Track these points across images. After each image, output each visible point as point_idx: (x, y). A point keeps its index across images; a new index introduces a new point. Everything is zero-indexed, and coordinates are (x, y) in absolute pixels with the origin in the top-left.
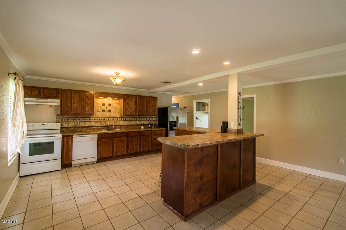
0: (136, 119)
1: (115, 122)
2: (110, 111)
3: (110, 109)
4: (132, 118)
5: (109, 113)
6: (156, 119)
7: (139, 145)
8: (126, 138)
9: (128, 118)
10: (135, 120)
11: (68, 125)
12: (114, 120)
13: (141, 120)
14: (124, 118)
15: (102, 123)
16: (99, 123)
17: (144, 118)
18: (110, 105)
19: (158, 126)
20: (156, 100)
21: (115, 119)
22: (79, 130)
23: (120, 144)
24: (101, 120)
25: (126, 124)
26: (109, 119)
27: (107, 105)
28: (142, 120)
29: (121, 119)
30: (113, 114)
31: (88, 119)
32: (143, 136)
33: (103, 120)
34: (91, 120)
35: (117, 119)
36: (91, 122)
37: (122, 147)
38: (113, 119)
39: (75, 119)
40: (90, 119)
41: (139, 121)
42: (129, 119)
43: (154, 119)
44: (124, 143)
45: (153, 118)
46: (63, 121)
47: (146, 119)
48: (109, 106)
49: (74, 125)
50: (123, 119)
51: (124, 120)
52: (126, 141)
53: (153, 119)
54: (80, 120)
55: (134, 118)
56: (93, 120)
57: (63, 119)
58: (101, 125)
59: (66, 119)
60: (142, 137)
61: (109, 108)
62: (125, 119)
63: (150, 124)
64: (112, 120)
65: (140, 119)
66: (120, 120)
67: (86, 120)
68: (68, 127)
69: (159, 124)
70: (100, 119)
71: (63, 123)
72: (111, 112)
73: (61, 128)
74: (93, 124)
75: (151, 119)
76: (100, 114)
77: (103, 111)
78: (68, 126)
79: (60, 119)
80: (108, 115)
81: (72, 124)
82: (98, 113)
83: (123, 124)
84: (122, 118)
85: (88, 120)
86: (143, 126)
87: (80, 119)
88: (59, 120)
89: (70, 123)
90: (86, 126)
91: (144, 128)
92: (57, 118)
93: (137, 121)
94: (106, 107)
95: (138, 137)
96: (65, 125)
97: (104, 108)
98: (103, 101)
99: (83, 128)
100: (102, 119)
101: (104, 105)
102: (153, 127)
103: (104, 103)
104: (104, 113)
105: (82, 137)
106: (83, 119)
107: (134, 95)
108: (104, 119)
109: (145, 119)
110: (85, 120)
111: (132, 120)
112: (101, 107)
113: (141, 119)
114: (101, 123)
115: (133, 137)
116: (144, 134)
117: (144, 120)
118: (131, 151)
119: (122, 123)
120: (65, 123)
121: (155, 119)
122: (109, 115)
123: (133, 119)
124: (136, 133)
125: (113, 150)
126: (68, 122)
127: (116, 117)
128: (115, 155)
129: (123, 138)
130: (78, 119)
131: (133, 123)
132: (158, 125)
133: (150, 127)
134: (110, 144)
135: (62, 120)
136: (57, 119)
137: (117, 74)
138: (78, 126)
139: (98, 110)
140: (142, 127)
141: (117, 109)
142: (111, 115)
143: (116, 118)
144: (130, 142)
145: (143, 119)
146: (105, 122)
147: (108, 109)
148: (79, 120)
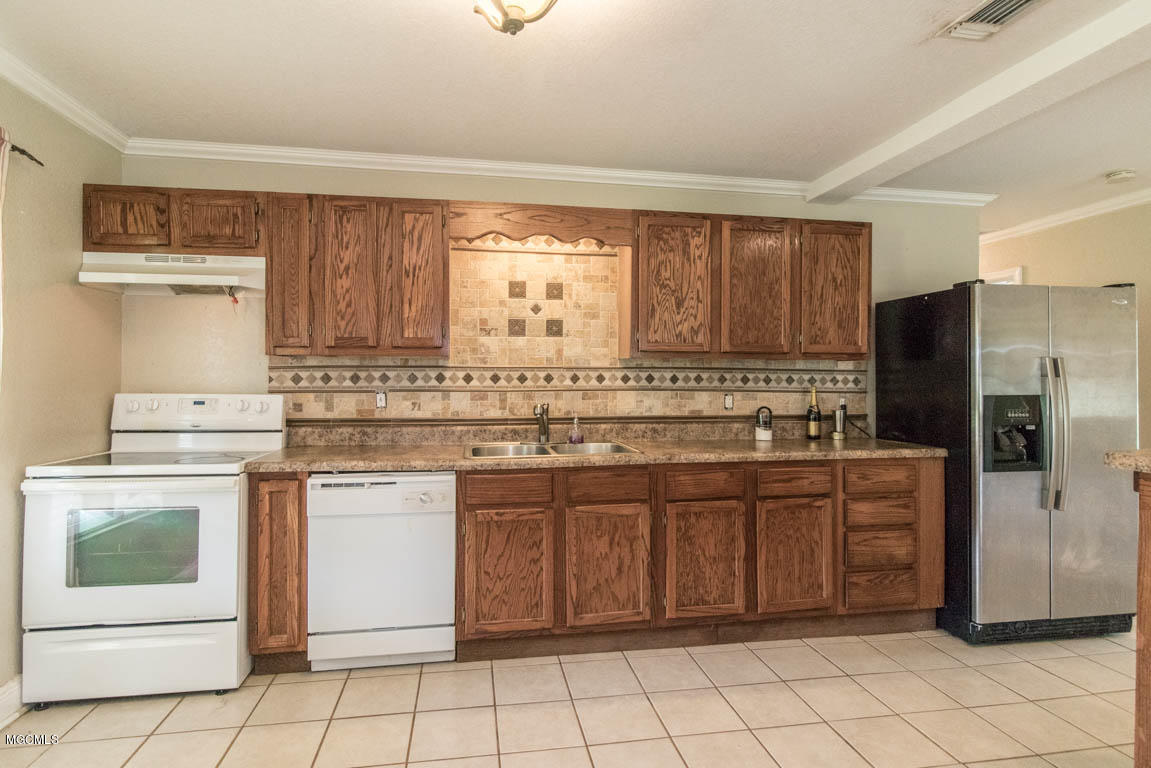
0: (722, 380)
1: (586, 393)
2: (554, 328)
3: (556, 316)
4: (693, 375)
5: (552, 339)
6: (856, 381)
7: (739, 566)
8: (644, 510)
9: (668, 375)
10: (716, 383)
11: (329, 407)
12: (581, 383)
13: (751, 384)
14: (644, 375)
15: (511, 398)
16: (493, 398)
17: (773, 377)
18: (555, 291)
19: (873, 430)
20: (862, 241)
21: (588, 378)
22: (383, 436)
23: (602, 546)
24: (502, 382)
25: (658, 411)
26: (549, 379)
27: (536, 292)
28: (762, 384)
29: (625, 379)
30: (573, 348)
31: (433, 374)
32: (770, 505)
33: (516, 382)
34: (447, 383)
35: (600, 379)
36: (446, 392)
37: (620, 570)
38: (575, 379)
39: (363, 374)
40: (440, 378)
41: (738, 396)
42: (674, 379)
43: (846, 381)
44: (632, 541)
45: (840, 377)
46: (303, 384)
47: (790, 380)
48: (550, 296)
49: (359, 412)
50: (638, 379)
51: (644, 383)
52: (644, 528)
53: (834, 381)
54: (390, 383)
55: (705, 376)
56: (461, 383)
57: (304, 374)
58: (507, 414)
59: (319, 374)
60: (762, 509)
61: (552, 309)
62: (650, 379)
63: (819, 418)
64: (568, 382)
65: (745, 380)
66: (619, 383)
67: (420, 383)
68: (328, 421)
69: (880, 417)
70: (495, 379)
71: (302, 398)
72: (559, 333)
73: (290, 423)
74: (461, 404)
75: (823, 381)
76: (498, 348)
77: (517, 327)
78: (329, 415)
79: (290, 374)
80: (544, 355)
81: (346, 406)
82: (484, 339)
83: (637, 414)
84: (631, 374)
85: (434, 383)
86: (768, 425)
87: (391, 374)
88: (280, 379)
89: (337, 398)
90: (418, 415)
91: (777, 442)
92: (271, 368)
93: (728, 392)
94: (529, 302)
95: (733, 503)
96: (314, 409)
97: (521, 309)
98: (512, 268)
99: (405, 430)
100: (509, 379)
101: (517, 290)
102: (837, 436)
103: (519, 278)
104: (520, 341)
105: (362, 485)
106: (405, 374)
107: (705, 217)
108: (522, 379)
109: (779, 381)
110: (412, 379)
111: (692, 384)
112: (502, 303)
113: (756, 380)
114: (503, 401)
115: (696, 507)
116: (778, 488)
117: (773, 384)
118: (680, 604)
119: (627, 403)
120: (311, 396)
121: (851, 385)
122: (552, 354)
123: (698, 379)
124: (721, 477)
125: (559, 589)
126: (326, 393)
127: (594, 364)
128: (570, 620)
129: (627, 509)
130: (377, 374)
131: (703, 403)
132: (872, 420)
133: (817, 438)
134: (537, 544)
135: (297, 379)
136: (274, 375)
138: (377, 415)
139: (484, 322)
140: (763, 435)
141: (595, 316)
142: (559, 352)
143: (594, 374)
144: (672, 536)
145: (767, 381)
146: (528, 394)
147: (546, 314)
148: (384, 378)
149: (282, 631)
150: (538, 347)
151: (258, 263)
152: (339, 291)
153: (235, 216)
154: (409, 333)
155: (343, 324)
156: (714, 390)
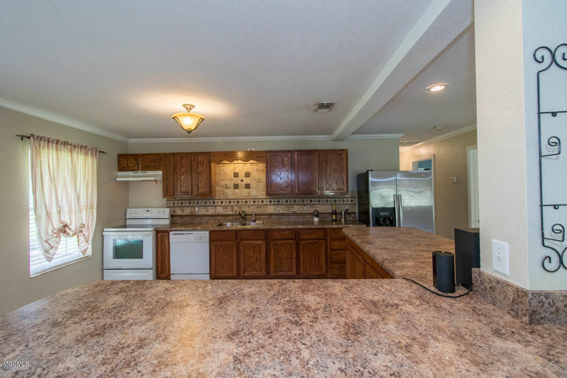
0: (303, 201)
1: (258, 207)
2: (248, 186)
3: (248, 183)
4: (293, 200)
5: (247, 190)
6: (352, 201)
7: (294, 260)
8: (263, 243)
9: (285, 200)
10: (301, 202)
11: (183, 211)
12: (256, 203)
13: (313, 202)
14: (277, 200)
15: (235, 208)
16: (229, 208)
17: (321, 200)
18: (247, 175)
19: (357, 218)
21: (258, 202)
22: (197, 220)
23: (251, 253)
24: (232, 203)
25: (281, 212)
26: (246, 202)
27: (242, 175)
28: (317, 202)
29: (270, 202)
30: (253, 192)
31: (212, 201)
33: (236, 203)
34: (216, 204)
35: (262, 202)
36: (215, 207)
37: (257, 260)
38: (254, 202)
39: (192, 202)
40: (214, 202)
41: (309, 206)
42: (287, 201)
43: (348, 201)
44: (260, 252)
45: (345, 200)
46: (176, 205)
47: (327, 201)
48: (246, 177)
49: (191, 213)
50: (274, 202)
51: (276, 203)
52: (263, 248)
53: (343, 201)
54: (199, 204)
55: (297, 200)
56: (220, 204)
57: (176, 202)
58: (234, 213)
59: (180, 202)
60: (302, 243)
61: (247, 180)
62: (278, 201)
63: (336, 213)
64: (252, 203)
65: (311, 201)
66: (268, 203)
67: (208, 204)
68: (182, 215)
69: (360, 213)
70: (230, 202)
71: (175, 209)
72: (249, 188)
73: (172, 216)
74: (220, 210)
75: (339, 201)
76: (230, 193)
77: (236, 186)
78: (183, 214)
79: (172, 202)
80: (245, 195)
81: (187, 211)
82: (226, 190)
83: (274, 213)
84: (272, 200)
85: (212, 204)
86: (317, 216)
87: (200, 202)
88: (170, 204)
89: (185, 209)
90: (208, 213)
91: (320, 222)
93: (305, 205)
94: (240, 179)
95: (292, 241)
96: (179, 212)
97: (237, 181)
98: (234, 169)
99: (204, 218)
100: (234, 202)
101: (236, 175)
102: (343, 220)
103: (237, 172)
104: (237, 191)
105: (183, 234)
106: (204, 201)
107: (289, 151)
108: (238, 202)
109: (323, 201)
110: (206, 203)
111: (293, 203)
112: (232, 179)
113: (315, 201)
114: (232, 209)
115: (279, 242)
116: (306, 237)
117: (321, 202)
118: (275, 271)
119: (271, 209)
120: (178, 208)
121: (350, 202)
122: (247, 194)
123: (295, 201)
124: (288, 232)
125: (238, 265)
126: (182, 207)
127: (260, 197)
128: (242, 275)
129: (259, 242)
130: (196, 202)
131: (297, 209)
132: (357, 214)
133: (336, 220)
134: (232, 252)
135: (174, 203)
136: (168, 202)
137: (189, 108)
138: (196, 214)
139: (226, 185)
140: (316, 219)
141: (260, 182)
142: (249, 194)
143: (260, 200)
144: (272, 251)
145: (319, 201)
146: (240, 207)
147: (244, 183)
148: (198, 203)
149: (164, 273)
150: (243, 192)
151: (160, 173)
152: (182, 180)
153: (154, 160)
154: (200, 191)
155: (182, 189)
156: (301, 204)
